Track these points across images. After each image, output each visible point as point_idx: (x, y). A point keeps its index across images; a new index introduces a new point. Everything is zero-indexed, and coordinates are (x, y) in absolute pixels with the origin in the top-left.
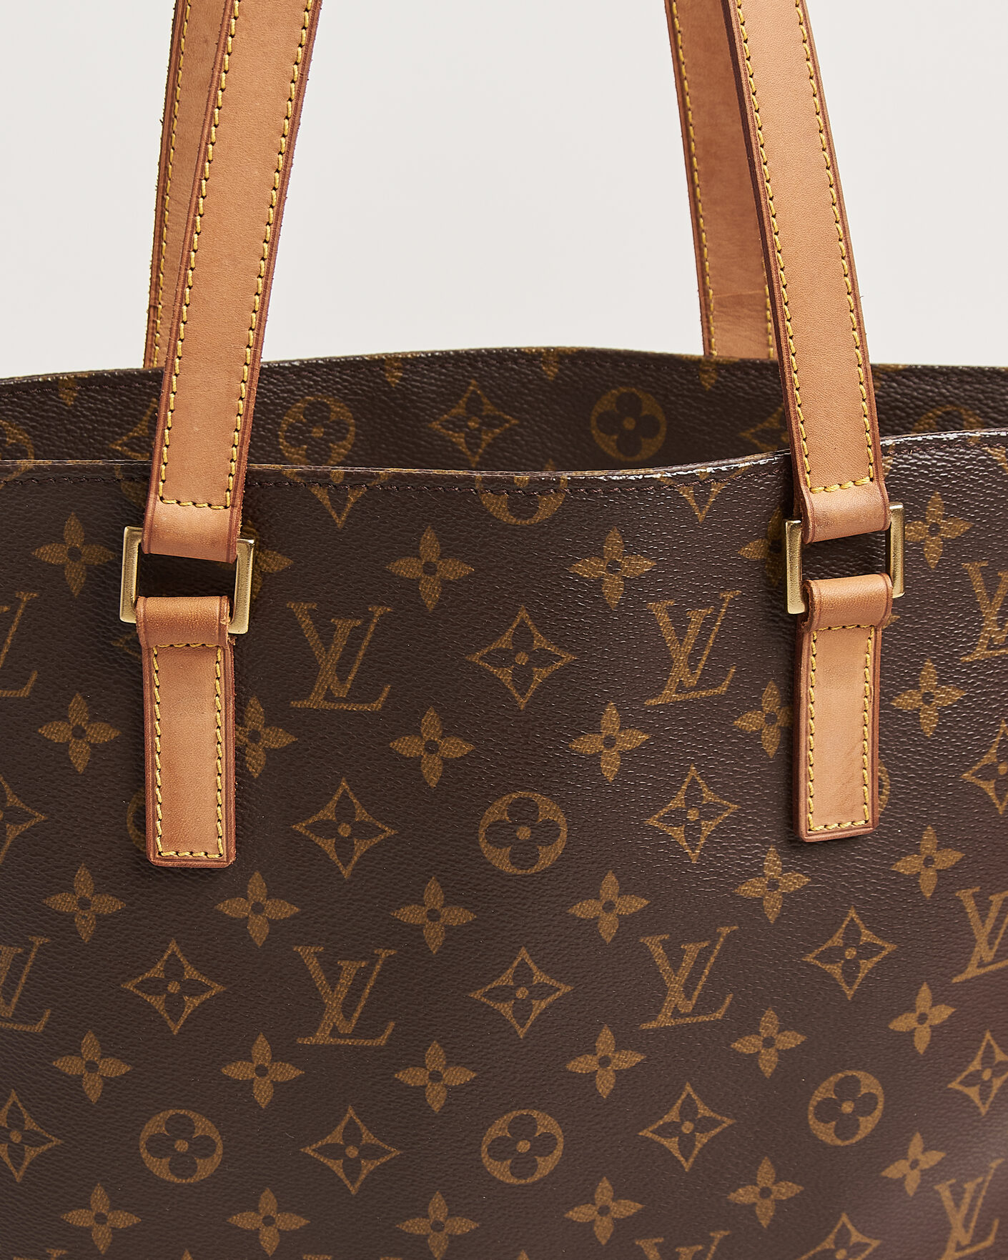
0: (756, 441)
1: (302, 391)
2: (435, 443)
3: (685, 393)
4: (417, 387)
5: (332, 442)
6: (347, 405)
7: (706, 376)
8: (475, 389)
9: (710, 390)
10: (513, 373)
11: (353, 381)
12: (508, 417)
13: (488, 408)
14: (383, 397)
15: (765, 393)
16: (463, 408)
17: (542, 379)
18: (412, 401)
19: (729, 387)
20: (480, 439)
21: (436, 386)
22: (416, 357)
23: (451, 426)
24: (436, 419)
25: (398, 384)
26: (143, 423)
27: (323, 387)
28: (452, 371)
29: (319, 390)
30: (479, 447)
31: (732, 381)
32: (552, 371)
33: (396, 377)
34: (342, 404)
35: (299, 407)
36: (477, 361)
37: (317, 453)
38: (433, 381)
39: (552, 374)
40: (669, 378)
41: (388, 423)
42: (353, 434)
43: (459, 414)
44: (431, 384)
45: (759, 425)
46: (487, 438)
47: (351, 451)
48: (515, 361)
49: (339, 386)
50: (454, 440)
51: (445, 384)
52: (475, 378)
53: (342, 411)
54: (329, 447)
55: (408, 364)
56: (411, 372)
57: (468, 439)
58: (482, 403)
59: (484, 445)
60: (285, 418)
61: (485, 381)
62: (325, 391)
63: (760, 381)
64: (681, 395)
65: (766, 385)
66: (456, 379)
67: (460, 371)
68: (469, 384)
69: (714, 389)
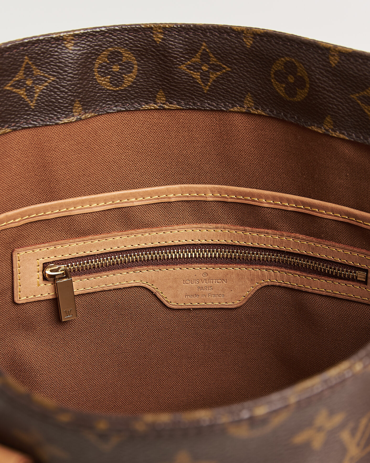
0: (359, 102)
1: (106, 45)
2: (183, 77)
3: (321, 66)
4: (172, 45)
5: (125, 74)
6: (132, 53)
7: (332, 58)
8: (205, 48)
9: (334, 66)
10: (227, 41)
11: (135, 39)
12: (225, 66)
13: (213, 60)
14: (153, 49)
15: (365, 75)
16: (198, 58)
17: (244, 47)
18: (169, 52)
19: (345, 67)
20: (209, 77)
21: (183, 44)
22: (171, 27)
23: (192, 68)
24: (183, 64)
25: (160, 42)
26: (21, 71)
27: (118, 43)
28: (192, 37)
29: (116, 45)
30: (208, 81)
31: (347, 64)
32: (249, 42)
33: (159, 38)
34: (129, 52)
35: (105, 54)
36: (207, 32)
37: (116, 80)
38: (181, 42)
39: (249, 44)
40: (312, 56)
41: (156, 64)
42: (136, 69)
43: (196, 62)
44: (180, 43)
45: (362, 93)
46: (213, 77)
47: (135, 79)
48: (228, 34)
49: (127, 42)
50: (194, 76)
51: (188, 44)
52: (205, 42)
53: (130, 56)
54: (123, 77)
55: (167, 30)
56: (169, 36)
57: (202, 76)
58: (210, 57)
59: (211, 80)
60: (97, 60)
61: (211, 44)
62: (119, 45)
63: (363, 66)
64: (318, 67)
65: (366, 69)
66: (194, 42)
67: (196, 37)
68: (202, 45)
69: (336, 67)
